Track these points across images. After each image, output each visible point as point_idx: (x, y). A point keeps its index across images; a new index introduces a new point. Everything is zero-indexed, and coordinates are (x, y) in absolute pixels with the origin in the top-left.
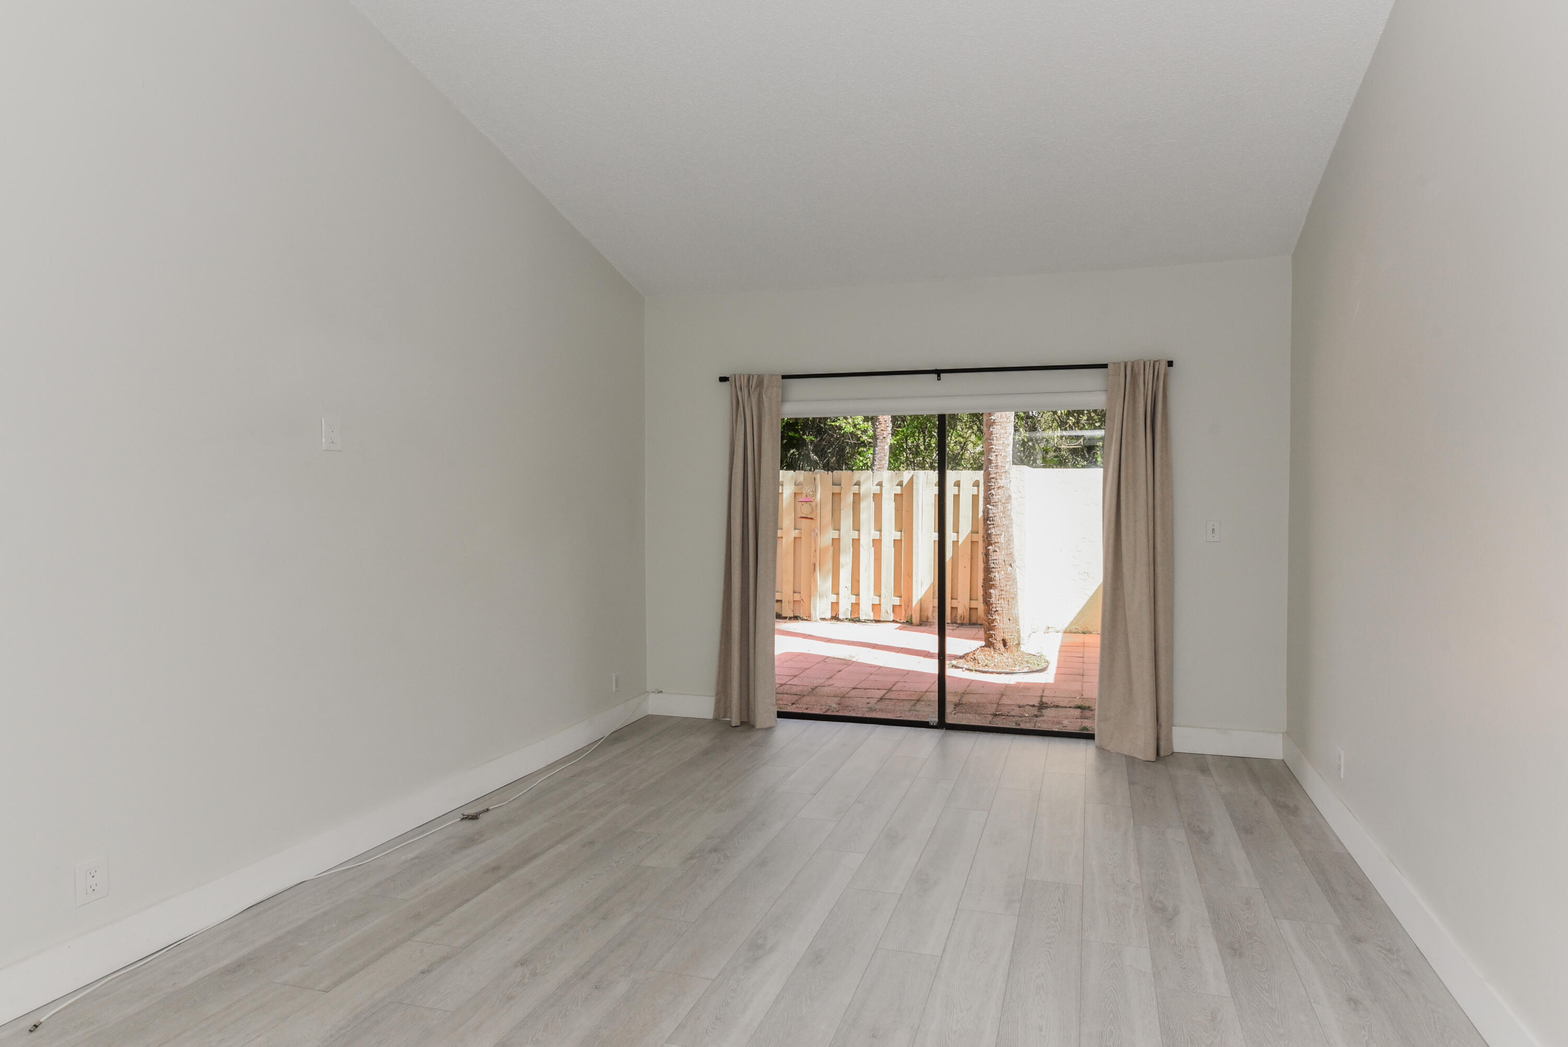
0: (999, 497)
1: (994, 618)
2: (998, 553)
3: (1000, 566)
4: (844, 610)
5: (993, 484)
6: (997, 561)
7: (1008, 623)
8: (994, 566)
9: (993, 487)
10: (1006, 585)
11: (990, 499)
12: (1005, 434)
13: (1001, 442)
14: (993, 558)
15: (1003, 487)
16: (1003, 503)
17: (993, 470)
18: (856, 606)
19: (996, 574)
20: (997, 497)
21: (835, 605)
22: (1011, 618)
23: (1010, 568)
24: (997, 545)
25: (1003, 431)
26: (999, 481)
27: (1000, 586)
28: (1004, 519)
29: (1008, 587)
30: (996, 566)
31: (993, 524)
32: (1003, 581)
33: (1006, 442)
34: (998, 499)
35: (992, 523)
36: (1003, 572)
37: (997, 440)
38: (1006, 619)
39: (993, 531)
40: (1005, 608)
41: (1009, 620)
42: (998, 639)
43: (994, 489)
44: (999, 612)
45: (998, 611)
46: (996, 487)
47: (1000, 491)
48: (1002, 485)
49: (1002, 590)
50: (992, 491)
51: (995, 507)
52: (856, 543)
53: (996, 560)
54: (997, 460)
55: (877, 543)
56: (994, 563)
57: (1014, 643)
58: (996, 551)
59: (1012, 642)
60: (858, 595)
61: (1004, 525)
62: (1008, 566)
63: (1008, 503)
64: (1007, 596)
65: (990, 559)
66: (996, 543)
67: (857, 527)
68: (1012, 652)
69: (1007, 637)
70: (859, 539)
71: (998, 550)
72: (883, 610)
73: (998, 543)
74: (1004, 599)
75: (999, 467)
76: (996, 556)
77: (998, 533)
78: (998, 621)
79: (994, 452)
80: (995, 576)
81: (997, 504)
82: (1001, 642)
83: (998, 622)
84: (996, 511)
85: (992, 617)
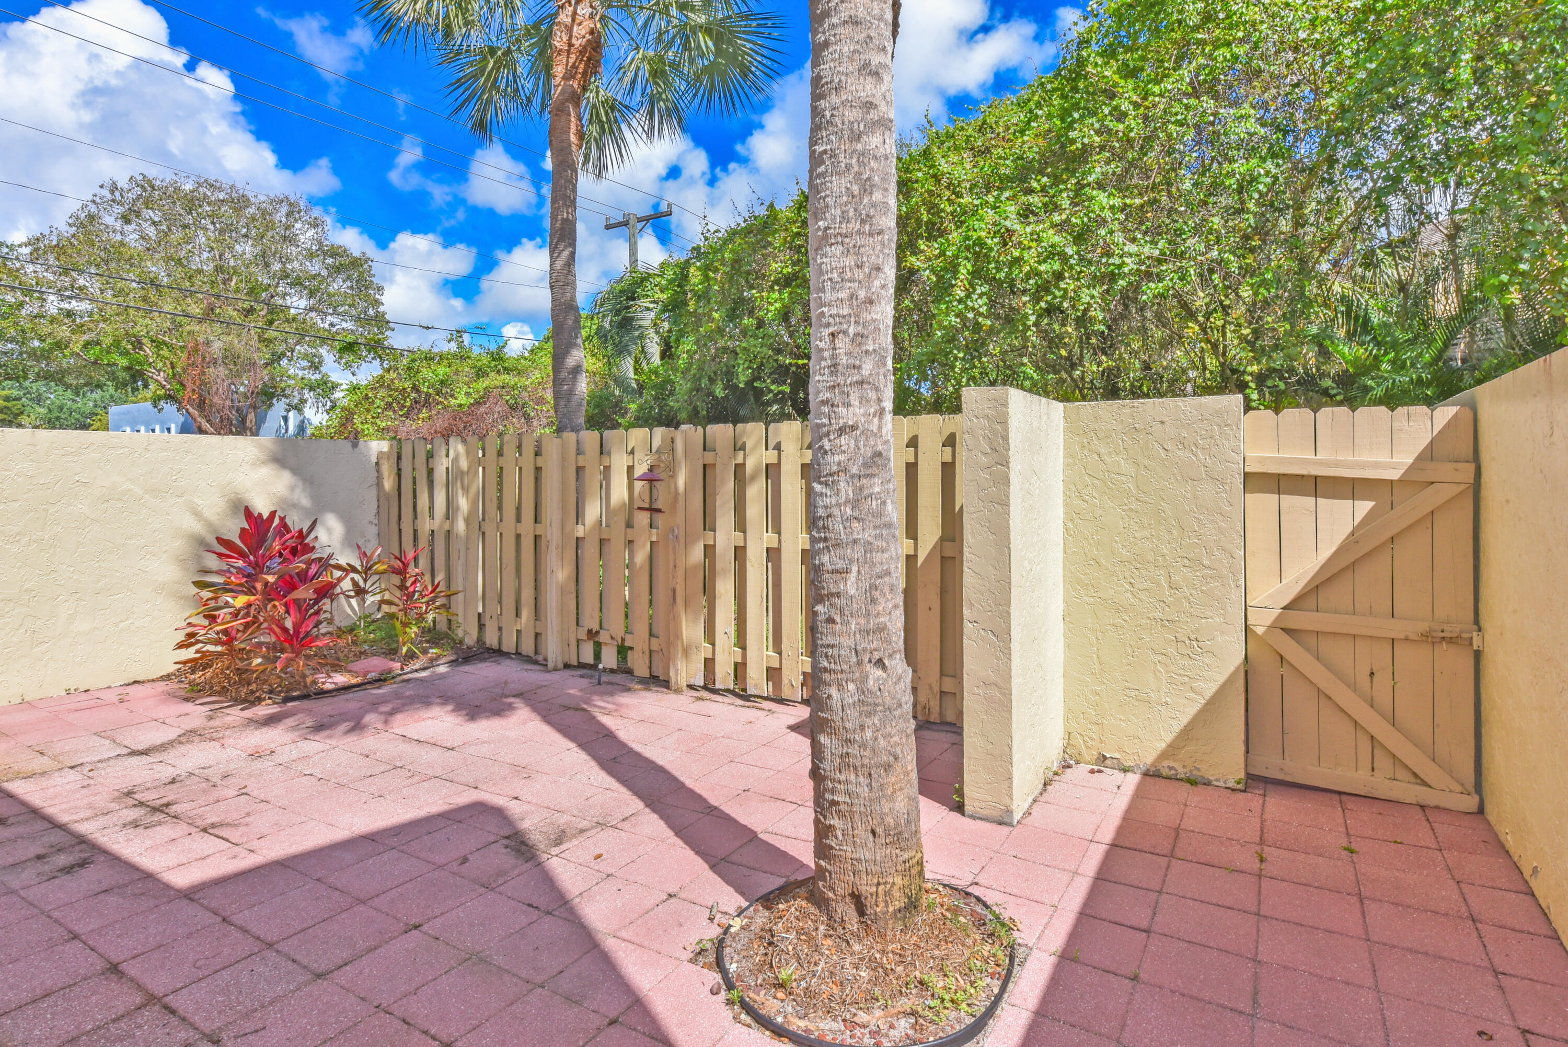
0: (842, 458)
1: (828, 822)
2: (838, 627)
3: (845, 667)
4: (724, 676)
5: (825, 421)
6: (836, 652)
7: (871, 844)
8: (826, 664)
9: (825, 429)
10: (862, 727)
11: (819, 465)
12: (856, 271)
13: (843, 295)
14: (826, 642)
15: (853, 428)
16: (852, 477)
17: (825, 378)
18: (740, 669)
19: (834, 691)
20: (836, 458)
21: (709, 663)
22: (879, 830)
23: (879, 673)
24: (836, 601)
25: (849, 261)
26: (842, 410)
27: (844, 728)
28: (856, 524)
29: (868, 734)
30: (833, 666)
31: (826, 539)
32: (852, 713)
33: (862, 294)
34: (839, 464)
35: (822, 535)
36: (851, 686)
37: (833, 289)
38: (862, 832)
39: (825, 559)
40: (858, 796)
41: (873, 832)
42: (840, 891)
43: (828, 434)
44: (842, 807)
45: (838, 803)
46: (832, 428)
47: (843, 440)
48: (850, 423)
49: (848, 741)
50: (825, 442)
51: (832, 489)
52: (740, 553)
53: (833, 646)
54: (834, 349)
55: (773, 555)
56: (827, 657)
57: (891, 909)
58: (833, 621)
59: (882, 904)
60: (744, 648)
61: (855, 541)
62: (868, 667)
63: (872, 476)
64: (866, 761)
65: (820, 642)
66: (832, 595)
67: (741, 525)
68: (883, 936)
69: (866, 889)
70: (744, 548)
71: (837, 618)
72: (785, 681)
73: (838, 595)
74: (856, 769)
75: (840, 368)
76: (834, 634)
77: (840, 565)
78: (839, 833)
79: (828, 325)
80: (829, 697)
81: (836, 478)
82: (848, 899)
83: (840, 837)
84: (833, 502)
85: (825, 817)
